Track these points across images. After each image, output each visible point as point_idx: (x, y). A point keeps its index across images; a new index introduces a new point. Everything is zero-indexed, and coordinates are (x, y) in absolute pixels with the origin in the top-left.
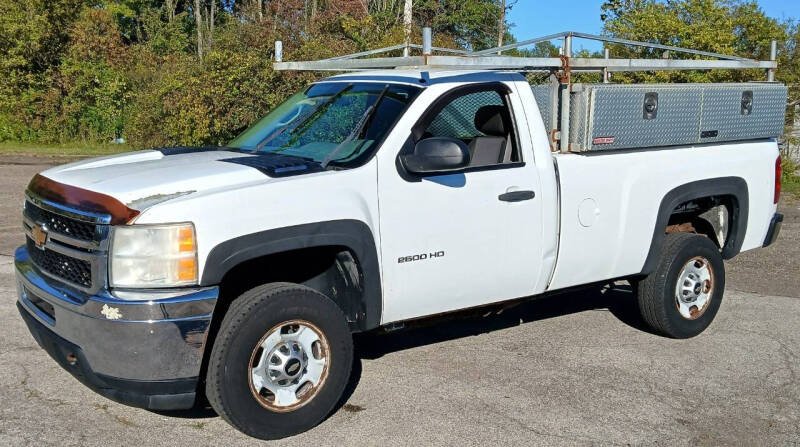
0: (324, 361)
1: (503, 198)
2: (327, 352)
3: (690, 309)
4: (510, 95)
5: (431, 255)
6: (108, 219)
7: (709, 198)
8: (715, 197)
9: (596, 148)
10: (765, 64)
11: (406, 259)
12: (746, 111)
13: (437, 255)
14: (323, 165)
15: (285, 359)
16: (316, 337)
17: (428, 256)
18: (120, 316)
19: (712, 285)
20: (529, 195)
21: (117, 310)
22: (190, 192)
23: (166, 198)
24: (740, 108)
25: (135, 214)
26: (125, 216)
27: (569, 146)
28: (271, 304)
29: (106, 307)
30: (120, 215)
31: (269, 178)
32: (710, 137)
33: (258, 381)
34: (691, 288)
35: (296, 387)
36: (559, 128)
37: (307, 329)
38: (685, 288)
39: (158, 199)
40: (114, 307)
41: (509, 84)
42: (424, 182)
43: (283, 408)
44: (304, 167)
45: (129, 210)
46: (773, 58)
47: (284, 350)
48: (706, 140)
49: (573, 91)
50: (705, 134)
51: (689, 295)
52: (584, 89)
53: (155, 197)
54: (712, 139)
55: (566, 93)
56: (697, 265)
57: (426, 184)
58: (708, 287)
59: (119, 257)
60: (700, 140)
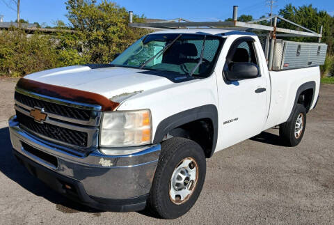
1: (256, 92)
4: (255, 43)
5: (234, 120)
6: (100, 108)
9: (284, 68)
10: (319, 35)
11: (226, 122)
13: (236, 119)
14: (191, 76)
15: (184, 177)
18: (111, 164)
19: (303, 124)
21: (109, 161)
22: (141, 92)
24: (317, 53)
25: (116, 104)
26: (110, 106)
27: (272, 67)
29: (102, 159)
30: (107, 105)
40: (108, 160)
45: (112, 102)
46: (321, 33)
47: (182, 173)
53: (124, 94)
54: (310, 65)
55: (273, 41)
56: (300, 117)
60: (307, 66)
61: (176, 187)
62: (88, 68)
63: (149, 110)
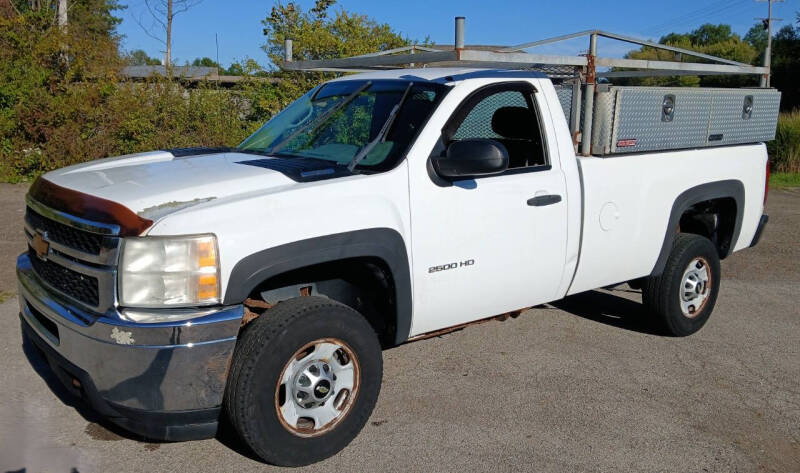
1: (530, 203)
3: (689, 307)
4: (536, 94)
5: (461, 264)
6: (116, 231)
9: (619, 150)
10: (759, 70)
11: (436, 269)
12: (747, 115)
13: (467, 263)
14: (351, 168)
15: (314, 380)
17: (459, 265)
18: (133, 340)
19: (709, 286)
20: (555, 199)
21: (129, 334)
22: (209, 199)
23: (182, 206)
24: (741, 112)
25: (148, 224)
26: (136, 226)
27: (591, 148)
29: (116, 330)
30: (130, 226)
31: (294, 182)
32: (716, 140)
34: (692, 290)
38: (687, 290)
39: (175, 207)
40: (126, 331)
41: (533, 81)
44: (332, 171)
45: (141, 219)
48: (714, 143)
49: (597, 91)
50: (712, 138)
52: (609, 90)
53: (170, 204)
54: (718, 142)
56: (699, 266)
59: (130, 273)
60: (708, 143)
61: (300, 400)
62: (169, 156)
63: (213, 235)
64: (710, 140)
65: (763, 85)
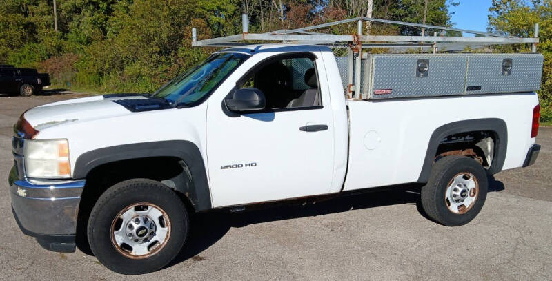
0: (167, 229)
1: (302, 129)
2: (169, 223)
3: (459, 207)
4: (317, 61)
5: (246, 165)
6: (23, 136)
7: (479, 132)
8: (483, 131)
9: (377, 97)
10: (527, 40)
12: (506, 73)
14: (175, 105)
15: (136, 226)
16: (160, 214)
17: (244, 165)
18: (26, 194)
19: (477, 192)
20: (324, 128)
21: (24, 191)
22: (74, 120)
24: (501, 70)
25: (36, 132)
26: (31, 134)
27: (360, 96)
28: (125, 192)
29: (19, 188)
31: (130, 112)
32: (474, 90)
33: (119, 239)
34: (458, 193)
35: (148, 244)
36: (354, 83)
37: (154, 208)
38: (454, 193)
39: (54, 124)
40: (23, 189)
41: (316, 53)
42: (242, 117)
43: (138, 256)
44: (158, 106)
45: (34, 130)
46: (536, 35)
47: (137, 221)
48: (472, 92)
49: (363, 57)
50: (470, 88)
51: (457, 198)
52: (369, 57)
53: (51, 123)
54: (476, 92)
55: (358, 59)
56: (466, 178)
57: (243, 119)
58: (474, 193)
59: (31, 159)
60: (466, 92)
61: (131, 238)
63: (67, 140)
64: (467, 90)
65: (534, 51)
